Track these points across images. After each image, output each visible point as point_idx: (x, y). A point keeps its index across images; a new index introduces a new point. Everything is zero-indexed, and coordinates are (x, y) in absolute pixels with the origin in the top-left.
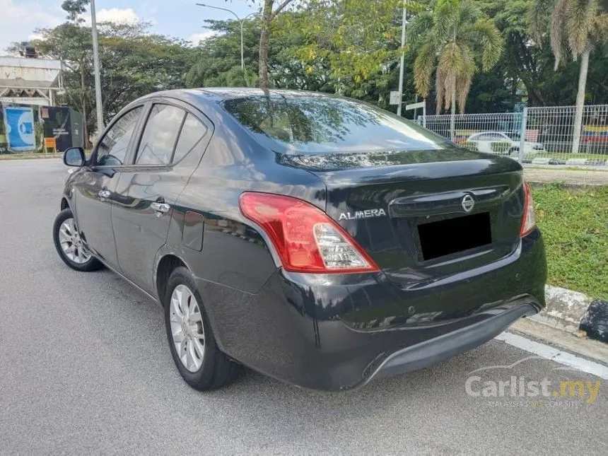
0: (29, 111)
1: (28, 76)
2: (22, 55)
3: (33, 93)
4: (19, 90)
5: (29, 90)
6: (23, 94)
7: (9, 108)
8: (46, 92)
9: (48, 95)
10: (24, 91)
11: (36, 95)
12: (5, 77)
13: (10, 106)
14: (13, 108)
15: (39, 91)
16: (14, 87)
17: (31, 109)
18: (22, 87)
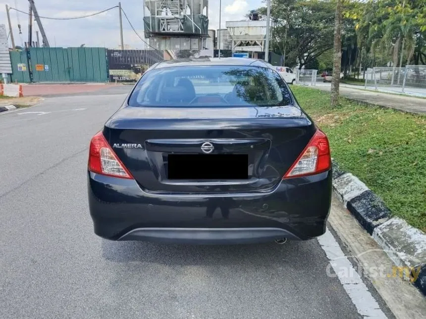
0: (247, 55)
1: (252, 32)
2: (251, 19)
3: (253, 43)
4: (246, 42)
5: (252, 41)
6: (248, 44)
7: (236, 54)
8: (260, 42)
9: (261, 44)
10: (248, 42)
11: (255, 44)
12: (239, 34)
13: (236, 52)
14: (238, 54)
15: (257, 42)
16: (243, 40)
17: (248, 54)
18: (248, 39)
